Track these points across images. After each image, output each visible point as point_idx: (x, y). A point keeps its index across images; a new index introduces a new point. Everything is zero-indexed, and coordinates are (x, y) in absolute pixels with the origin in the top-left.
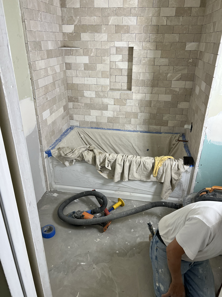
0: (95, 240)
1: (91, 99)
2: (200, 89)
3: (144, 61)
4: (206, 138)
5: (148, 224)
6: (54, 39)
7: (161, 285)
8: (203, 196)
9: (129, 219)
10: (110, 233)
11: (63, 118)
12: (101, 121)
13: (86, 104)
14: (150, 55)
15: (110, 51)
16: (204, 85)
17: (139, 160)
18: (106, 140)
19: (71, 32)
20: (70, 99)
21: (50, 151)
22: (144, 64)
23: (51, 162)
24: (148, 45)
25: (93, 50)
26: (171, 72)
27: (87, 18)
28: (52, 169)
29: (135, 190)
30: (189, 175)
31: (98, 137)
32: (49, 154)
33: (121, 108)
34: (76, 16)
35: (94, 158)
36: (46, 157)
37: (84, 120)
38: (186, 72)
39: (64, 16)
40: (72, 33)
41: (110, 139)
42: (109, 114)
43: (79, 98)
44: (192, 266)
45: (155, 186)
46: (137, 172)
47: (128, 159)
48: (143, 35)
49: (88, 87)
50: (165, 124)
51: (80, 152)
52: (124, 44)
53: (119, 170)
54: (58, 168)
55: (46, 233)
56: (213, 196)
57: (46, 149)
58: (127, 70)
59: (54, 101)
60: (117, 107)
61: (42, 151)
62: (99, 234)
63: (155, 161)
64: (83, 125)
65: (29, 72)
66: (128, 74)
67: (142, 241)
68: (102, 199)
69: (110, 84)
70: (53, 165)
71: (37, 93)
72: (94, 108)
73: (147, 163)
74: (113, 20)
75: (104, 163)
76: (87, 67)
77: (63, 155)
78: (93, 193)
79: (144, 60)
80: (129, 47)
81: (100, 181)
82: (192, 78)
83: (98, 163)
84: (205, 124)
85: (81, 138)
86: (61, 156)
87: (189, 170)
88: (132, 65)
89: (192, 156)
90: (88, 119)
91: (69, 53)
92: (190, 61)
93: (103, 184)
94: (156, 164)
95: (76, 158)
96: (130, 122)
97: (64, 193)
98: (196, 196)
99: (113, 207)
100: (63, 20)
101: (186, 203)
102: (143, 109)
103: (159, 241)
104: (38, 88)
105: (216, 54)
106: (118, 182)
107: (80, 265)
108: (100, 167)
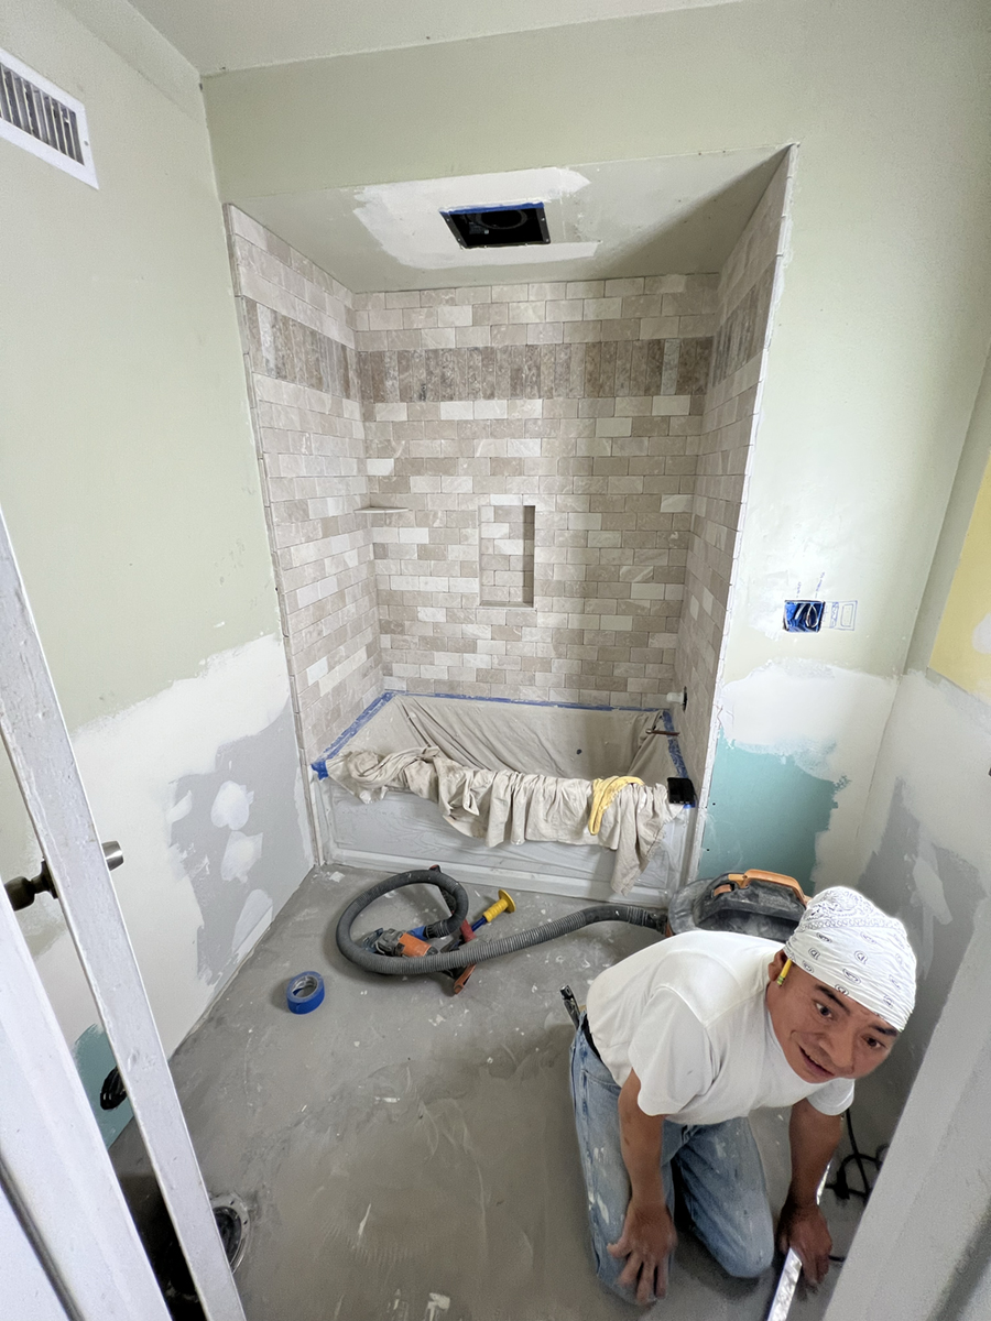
0: (431, 1021)
1: (436, 625)
2: (701, 607)
3: (561, 539)
4: (722, 734)
5: (563, 992)
6: (343, 492)
7: (601, 1203)
8: (722, 898)
9: (526, 953)
10: (472, 997)
11: (365, 675)
12: (461, 679)
13: (423, 638)
14: (576, 523)
15: (479, 515)
16: (709, 600)
17: (553, 788)
18: (472, 726)
19: (387, 474)
20: (385, 628)
21: (324, 763)
22: (561, 546)
23: (326, 792)
24: (570, 501)
25: (440, 514)
26: (628, 562)
27: (426, 442)
28: (328, 807)
29: (544, 867)
30: (684, 829)
31: (453, 719)
32: (322, 771)
33: (509, 647)
34: (398, 439)
35: (435, 785)
36: (313, 779)
37: (418, 676)
38: (664, 562)
39: (371, 441)
40: (388, 477)
41: (481, 723)
42: (479, 661)
43: (407, 623)
44: (692, 1134)
45: (596, 858)
46: (547, 821)
47: (523, 784)
48: (559, 479)
49: (427, 599)
50: (621, 685)
51: (400, 767)
52: (512, 500)
53: (498, 815)
54: (344, 807)
55: (298, 999)
56: (750, 900)
57: (314, 759)
58: (521, 559)
59: (340, 636)
60: (500, 645)
61: (302, 762)
62: (442, 1000)
63: (593, 792)
64: (417, 688)
65: (272, 574)
66: (524, 567)
67: (559, 1022)
68: (454, 896)
69: (481, 590)
70: (331, 797)
71: (291, 622)
72: (443, 648)
73: (572, 797)
74: (483, 447)
75: (460, 797)
76: (424, 553)
77: (355, 774)
78: (432, 876)
79: (562, 535)
80: (526, 507)
81: (455, 843)
82: (680, 576)
83: (444, 796)
84: (718, 700)
85: (409, 723)
86: (350, 776)
87: (682, 817)
88: (533, 547)
89: (690, 778)
90: (429, 673)
91: (379, 522)
92: (673, 536)
93: (460, 851)
94: (596, 801)
95: (389, 782)
96: (532, 681)
97: (360, 872)
98: (703, 894)
99: (484, 917)
100: (367, 449)
101: (677, 913)
102: (563, 649)
103: (590, 1050)
104: (296, 609)
105: (733, 530)
106: (499, 846)
107: (382, 1104)
108: (449, 807)
